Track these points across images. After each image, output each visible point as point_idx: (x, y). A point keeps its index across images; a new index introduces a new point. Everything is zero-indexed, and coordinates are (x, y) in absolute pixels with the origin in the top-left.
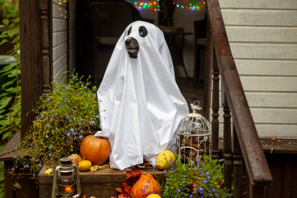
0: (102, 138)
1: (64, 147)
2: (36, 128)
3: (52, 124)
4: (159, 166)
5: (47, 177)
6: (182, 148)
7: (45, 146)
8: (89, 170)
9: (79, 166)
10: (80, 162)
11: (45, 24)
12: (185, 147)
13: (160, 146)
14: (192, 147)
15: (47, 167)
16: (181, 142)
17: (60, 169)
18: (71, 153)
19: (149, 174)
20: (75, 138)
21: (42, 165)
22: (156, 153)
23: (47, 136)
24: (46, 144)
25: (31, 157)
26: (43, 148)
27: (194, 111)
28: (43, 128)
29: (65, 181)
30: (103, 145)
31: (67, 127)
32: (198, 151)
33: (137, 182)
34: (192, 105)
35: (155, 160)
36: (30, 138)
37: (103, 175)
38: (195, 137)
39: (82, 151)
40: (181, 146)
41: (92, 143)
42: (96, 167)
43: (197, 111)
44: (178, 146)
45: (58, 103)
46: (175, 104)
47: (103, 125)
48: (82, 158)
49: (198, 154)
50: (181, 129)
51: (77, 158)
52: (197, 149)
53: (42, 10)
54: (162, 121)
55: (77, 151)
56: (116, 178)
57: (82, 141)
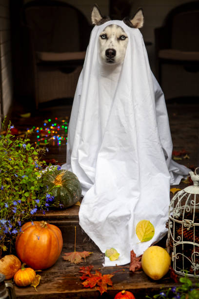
6: (179, 243)
12: (183, 242)
14: (196, 242)
16: (177, 234)
27: (196, 184)
34: (192, 173)
37: (55, 294)
39: (21, 251)
40: (176, 239)
44: (171, 239)
48: (22, 262)
51: (12, 263)
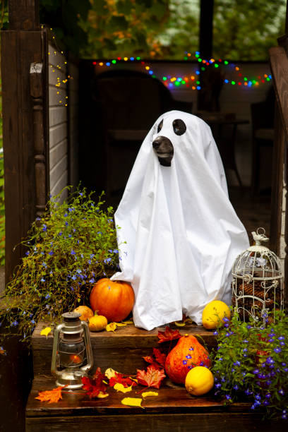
0: (121, 282)
1: (67, 295)
2: (28, 267)
3: (50, 262)
4: (206, 324)
5: (43, 339)
6: (240, 297)
7: (40, 295)
8: (103, 330)
9: (90, 324)
10: (91, 317)
11: (39, 117)
12: (244, 296)
13: (206, 295)
14: (255, 295)
15: (43, 324)
16: (239, 289)
17: (63, 329)
18: (78, 305)
19: (192, 336)
20: (84, 282)
21: (37, 322)
22: (201, 305)
23: (43, 280)
24: (41, 292)
25: (20, 310)
26: (38, 297)
27: (257, 243)
28: (37, 268)
29: (70, 346)
30: (123, 293)
31: (71, 267)
32: (264, 302)
33: (175, 349)
34: (254, 233)
35: (201, 315)
36: (18, 282)
37: (125, 337)
38: (260, 281)
39: (94, 302)
40: (238, 294)
41: (107, 290)
42: (115, 325)
43: (263, 244)
44: (234, 295)
45: (58, 231)
46: (228, 232)
47: (123, 263)
48: (94, 311)
49: (264, 306)
50: (238, 270)
51: (86, 312)
52: (263, 299)
53: (34, 98)
54: (210, 257)
55: (87, 301)
56: (144, 342)
57: (92, 287)
